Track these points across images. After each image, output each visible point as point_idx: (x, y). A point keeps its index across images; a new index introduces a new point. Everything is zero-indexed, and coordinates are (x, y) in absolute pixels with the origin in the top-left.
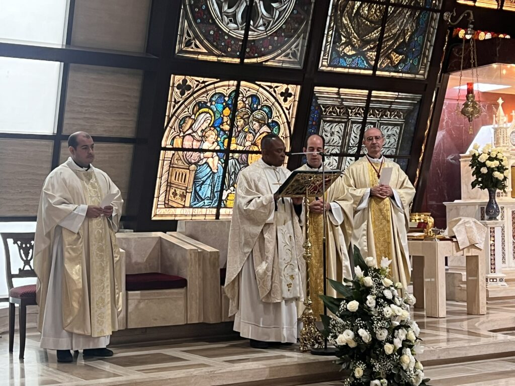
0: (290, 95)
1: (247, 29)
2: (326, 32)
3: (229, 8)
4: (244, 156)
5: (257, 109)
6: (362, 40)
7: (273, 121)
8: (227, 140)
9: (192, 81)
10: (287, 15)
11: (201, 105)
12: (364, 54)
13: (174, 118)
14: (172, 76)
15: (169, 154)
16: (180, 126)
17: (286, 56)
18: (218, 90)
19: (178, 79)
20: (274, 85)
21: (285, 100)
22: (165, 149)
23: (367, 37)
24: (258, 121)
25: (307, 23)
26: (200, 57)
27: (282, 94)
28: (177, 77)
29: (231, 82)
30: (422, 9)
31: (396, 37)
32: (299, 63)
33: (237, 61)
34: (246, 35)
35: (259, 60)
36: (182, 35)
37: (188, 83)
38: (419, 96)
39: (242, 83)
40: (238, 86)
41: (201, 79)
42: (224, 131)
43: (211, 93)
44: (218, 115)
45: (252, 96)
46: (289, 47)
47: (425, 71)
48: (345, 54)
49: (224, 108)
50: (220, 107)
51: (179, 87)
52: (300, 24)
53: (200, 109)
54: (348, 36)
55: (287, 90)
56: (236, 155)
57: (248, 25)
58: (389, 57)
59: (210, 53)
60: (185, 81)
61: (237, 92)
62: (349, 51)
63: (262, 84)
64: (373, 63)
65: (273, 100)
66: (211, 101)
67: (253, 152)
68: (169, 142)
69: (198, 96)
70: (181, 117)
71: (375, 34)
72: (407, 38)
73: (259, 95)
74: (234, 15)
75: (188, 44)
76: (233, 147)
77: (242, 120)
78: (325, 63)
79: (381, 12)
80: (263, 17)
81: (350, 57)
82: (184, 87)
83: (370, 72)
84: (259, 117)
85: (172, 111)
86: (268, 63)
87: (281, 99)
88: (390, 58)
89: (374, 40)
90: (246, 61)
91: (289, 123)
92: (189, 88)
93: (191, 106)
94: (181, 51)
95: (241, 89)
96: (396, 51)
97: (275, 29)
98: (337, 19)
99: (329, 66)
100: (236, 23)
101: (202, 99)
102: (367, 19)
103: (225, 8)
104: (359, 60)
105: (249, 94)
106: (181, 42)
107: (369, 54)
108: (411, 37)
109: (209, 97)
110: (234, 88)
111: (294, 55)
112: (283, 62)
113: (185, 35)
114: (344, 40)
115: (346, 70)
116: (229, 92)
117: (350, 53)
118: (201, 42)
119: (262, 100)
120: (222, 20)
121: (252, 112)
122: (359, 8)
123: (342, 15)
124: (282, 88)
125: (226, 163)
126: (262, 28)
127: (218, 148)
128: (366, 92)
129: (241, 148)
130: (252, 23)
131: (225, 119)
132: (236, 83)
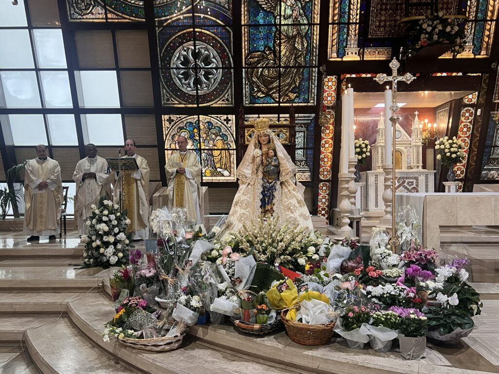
0: (230, 120)
1: (197, 90)
2: (244, 87)
3: (185, 81)
4: (210, 151)
5: (212, 128)
6: (267, 88)
7: (223, 134)
8: (199, 144)
9: (174, 117)
10: (219, 80)
11: (181, 128)
12: (271, 96)
13: (168, 135)
14: (163, 116)
15: (170, 152)
16: (173, 139)
17: (223, 100)
18: (188, 121)
19: (166, 117)
20: (219, 116)
21: (227, 123)
22: (167, 150)
23: (271, 86)
24: (214, 134)
25: (231, 84)
26: (175, 105)
27: (225, 120)
28: (166, 116)
29: (195, 116)
30: (304, 67)
31: (290, 85)
32: (232, 104)
33: (196, 106)
34: (197, 93)
35: (208, 104)
36: (164, 96)
37: (172, 118)
38: (313, 115)
39: (200, 116)
40: (199, 118)
41: (178, 116)
42: (196, 140)
43: (185, 122)
44: (191, 133)
45: (208, 122)
46: (224, 96)
47: (314, 101)
48: (259, 97)
49: (194, 129)
50: (192, 129)
51: (167, 120)
52: (228, 84)
53: (181, 130)
54: (258, 87)
55: (227, 118)
56: (206, 151)
57: (197, 87)
58: (287, 95)
59: (180, 103)
60: (170, 118)
61: (199, 120)
62: (260, 95)
63: (212, 116)
64: (277, 100)
65: (221, 124)
66: (186, 126)
67: (215, 150)
68: (168, 146)
69: (179, 124)
70: (172, 134)
71: (275, 84)
72: (297, 84)
73: (211, 121)
74: (189, 84)
75: (168, 100)
76: (203, 147)
77: (205, 135)
78: (247, 102)
79: (276, 72)
80: (205, 83)
81: (262, 98)
82: (170, 121)
83: (277, 105)
84: (214, 132)
85: (167, 132)
86: (213, 105)
87: (225, 123)
88: (289, 96)
89: (276, 87)
90: (200, 105)
91: (232, 135)
92: (173, 121)
93: (176, 129)
94: (165, 104)
95: (200, 119)
96: (292, 92)
97: (213, 88)
98: (249, 79)
99: (250, 103)
100: (190, 87)
101: (181, 125)
102: (268, 77)
103: (184, 81)
104: (268, 99)
105: (206, 121)
106: (164, 100)
107: (274, 95)
108: (300, 83)
109: (184, 124)
110: (197, 119)
111: (227, 100)
112: (222, 104)
113: (165, 96)
114: (256, 89)
115: (261, 105)
116: (195, 121)
117: (262, 96)
118: (174, 99)
119: (214, 124)
120: (183, 87)
121: (210, 130)
122: (262, 72)
123: (252, 77)
124: (225, 117)
125: (201, 154)
126: (206, 88)
127: (195, 148)
128: (277, 115)
129: (208, 148)
130: (199, 86)
131: (196, 134)
132: (197, 116)
